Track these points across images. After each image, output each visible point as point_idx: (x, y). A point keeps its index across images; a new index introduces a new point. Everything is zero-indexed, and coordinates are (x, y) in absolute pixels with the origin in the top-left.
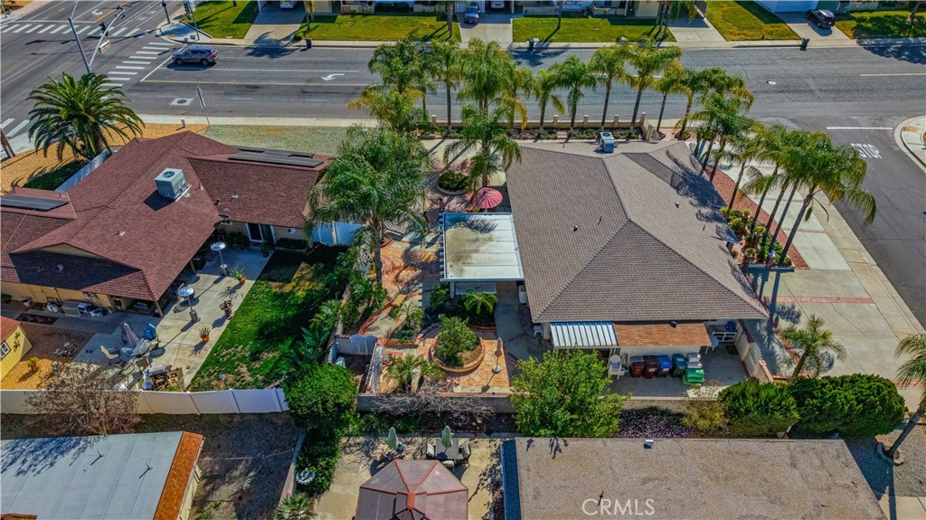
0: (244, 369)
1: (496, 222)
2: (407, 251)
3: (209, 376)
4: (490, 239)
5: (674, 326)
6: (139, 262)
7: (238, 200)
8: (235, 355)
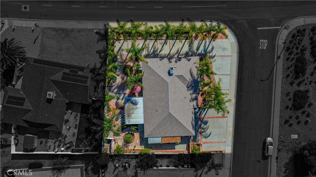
0: (85, 141)
1: (139, 101)
2: (116, 102)
3: (79, 143)
4: (137, 108)
5: (174, 138)
6: (54, 122)
7: (69, 95)
8: (82, 137)
